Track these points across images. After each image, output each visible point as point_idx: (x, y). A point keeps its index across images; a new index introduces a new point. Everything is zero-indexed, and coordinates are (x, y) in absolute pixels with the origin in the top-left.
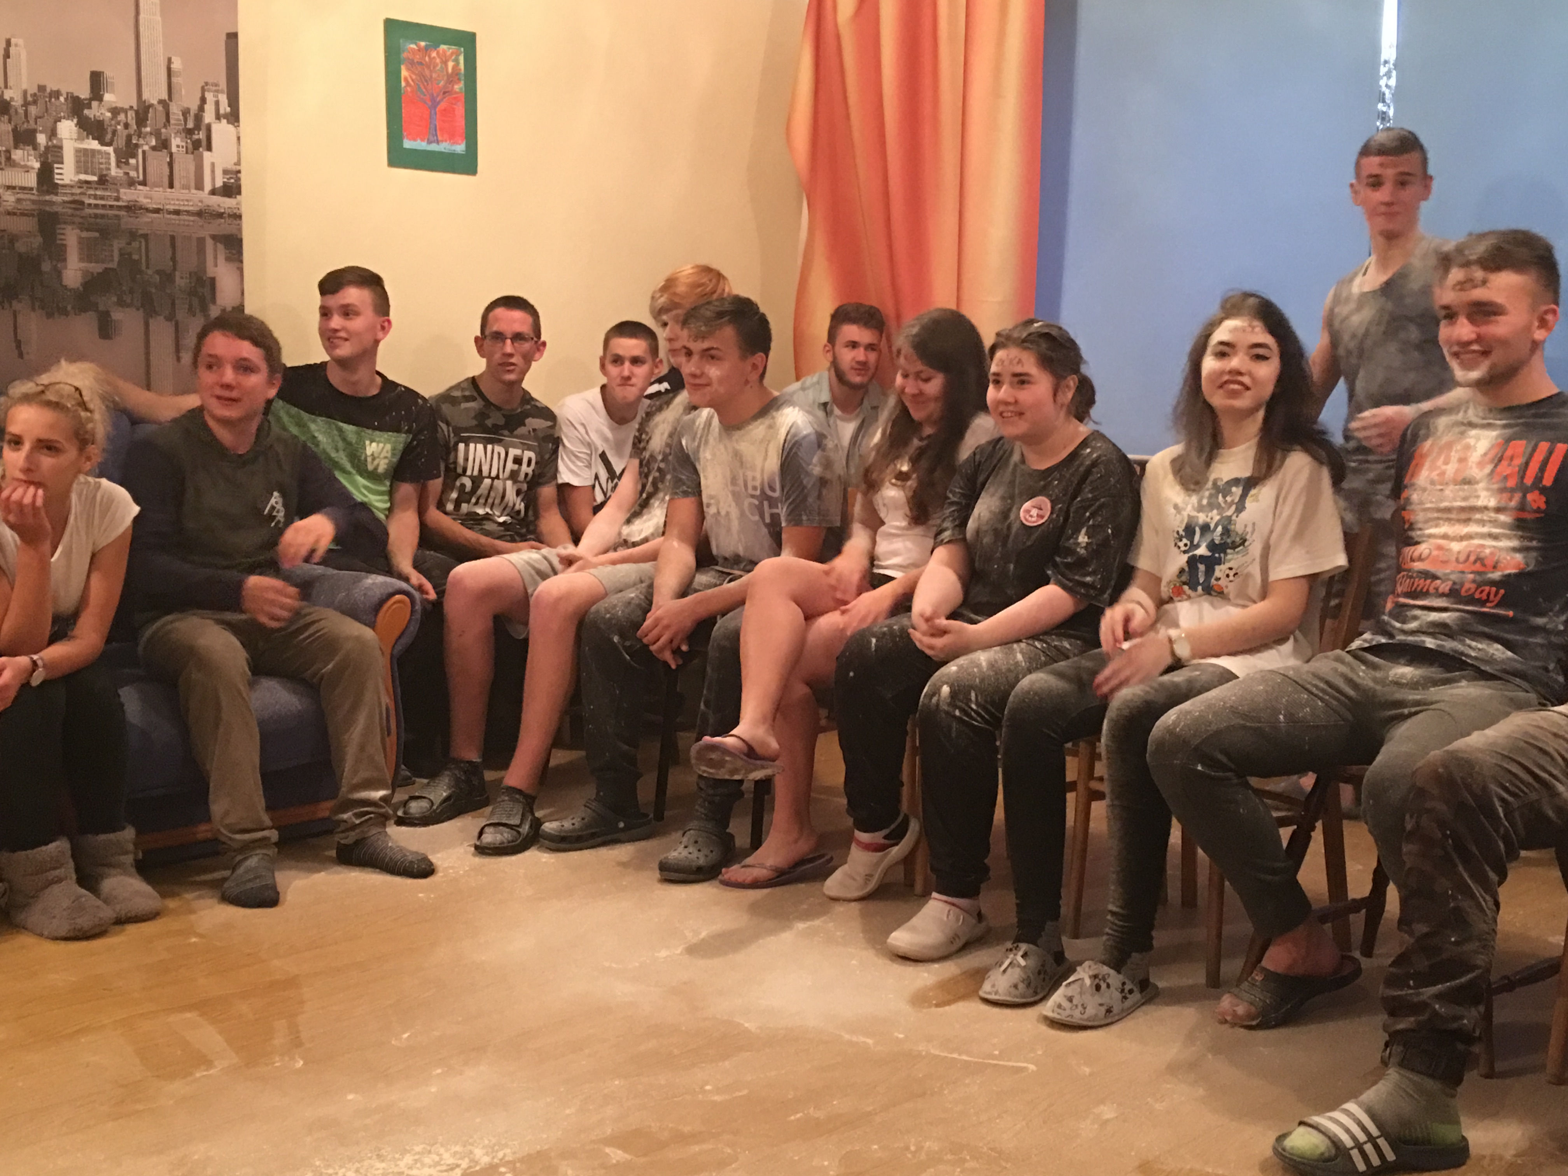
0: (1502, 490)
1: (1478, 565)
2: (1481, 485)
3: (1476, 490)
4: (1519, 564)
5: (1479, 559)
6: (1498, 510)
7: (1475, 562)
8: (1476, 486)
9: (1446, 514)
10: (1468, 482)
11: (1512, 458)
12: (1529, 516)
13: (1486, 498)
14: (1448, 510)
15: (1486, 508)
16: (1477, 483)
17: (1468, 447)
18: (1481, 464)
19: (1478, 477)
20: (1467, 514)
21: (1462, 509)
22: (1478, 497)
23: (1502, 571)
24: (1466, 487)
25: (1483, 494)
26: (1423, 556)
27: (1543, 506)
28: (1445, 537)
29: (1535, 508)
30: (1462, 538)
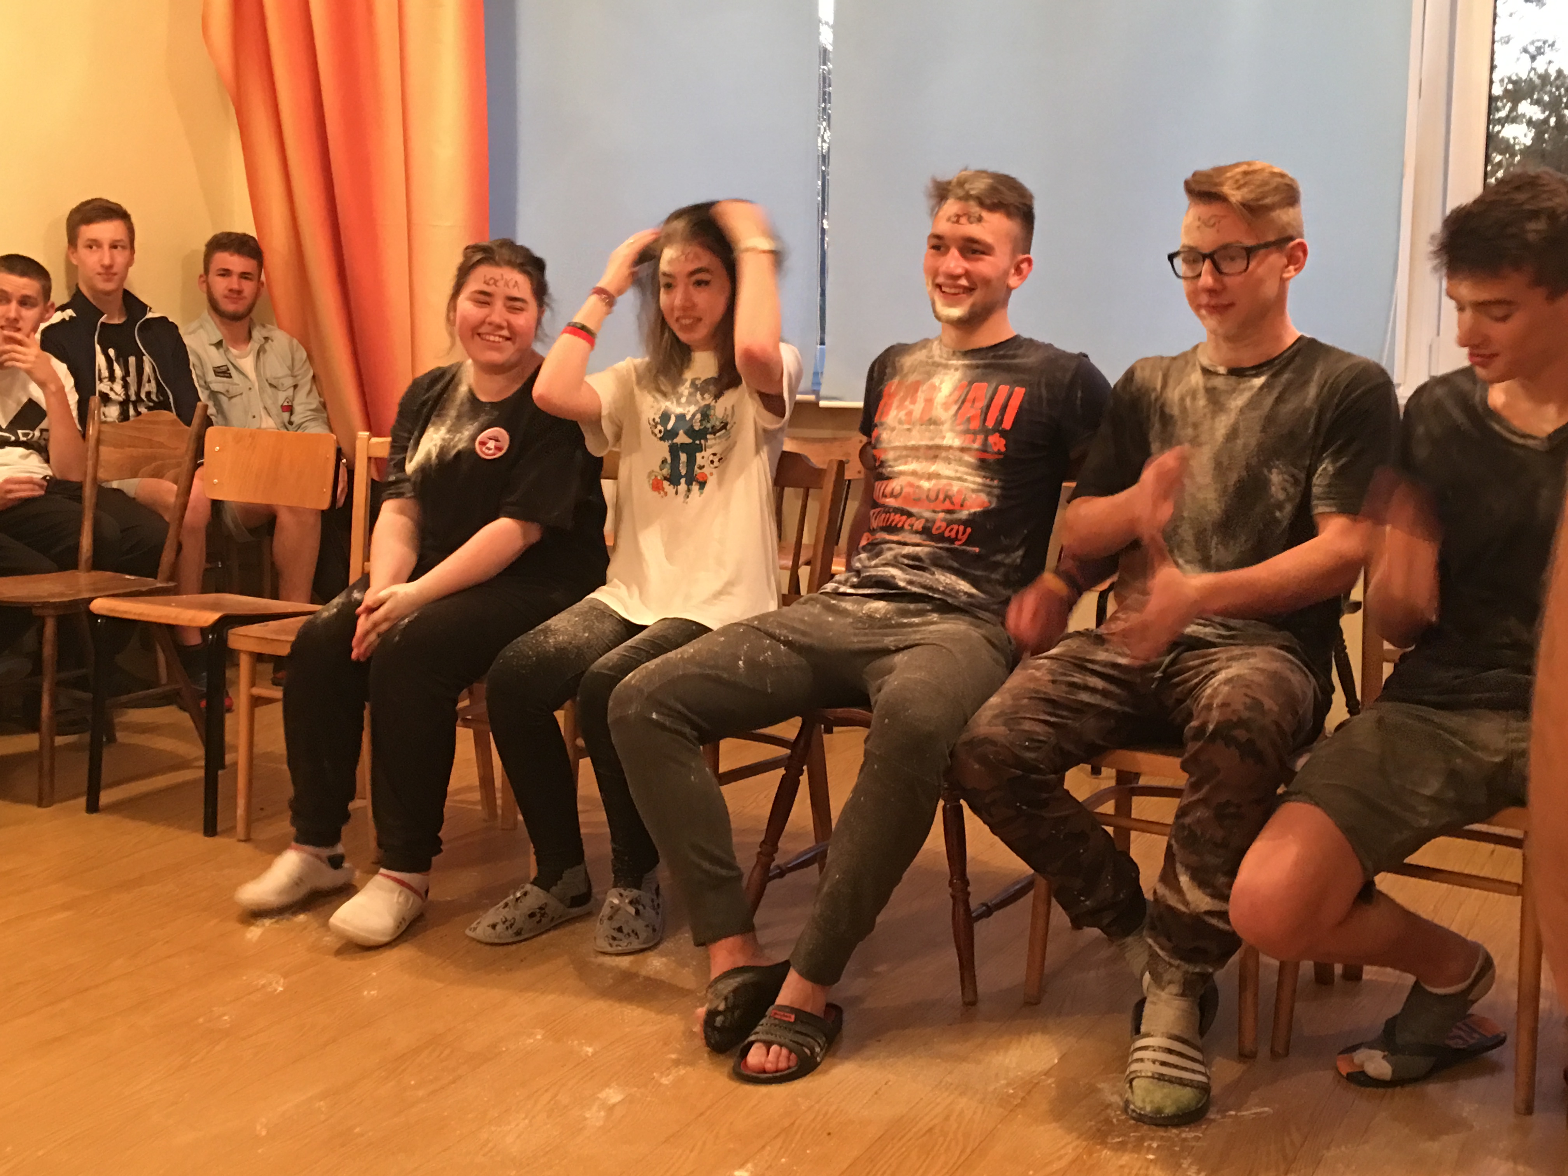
0: (967, 432)
1: (947, 502)
2: (946, 426)
3: (941, 431)
4: (984, 502)
5: (948, 497)
6: (963, 450)
7: (945, 500)
8: (941, 427)
9: (914, 452)
10: (934, 422)
11: (974, 401)
12: (991, 458)
13: (951, 439)
14: (915, 448)
15: (950, 448)
16: (942, 423)
17: (934, 388)
18: (946, 406)
19: (943, 419)
20: (934, 452)
21: (929, 448)
22: (944, 437)
23: (968, 509)
24: (932, 427)
25: (949, 435)
26: (895, 494)
27: (1003, 449)
28: (914, 473)
29: (996, 450)
30: (930, 477)
